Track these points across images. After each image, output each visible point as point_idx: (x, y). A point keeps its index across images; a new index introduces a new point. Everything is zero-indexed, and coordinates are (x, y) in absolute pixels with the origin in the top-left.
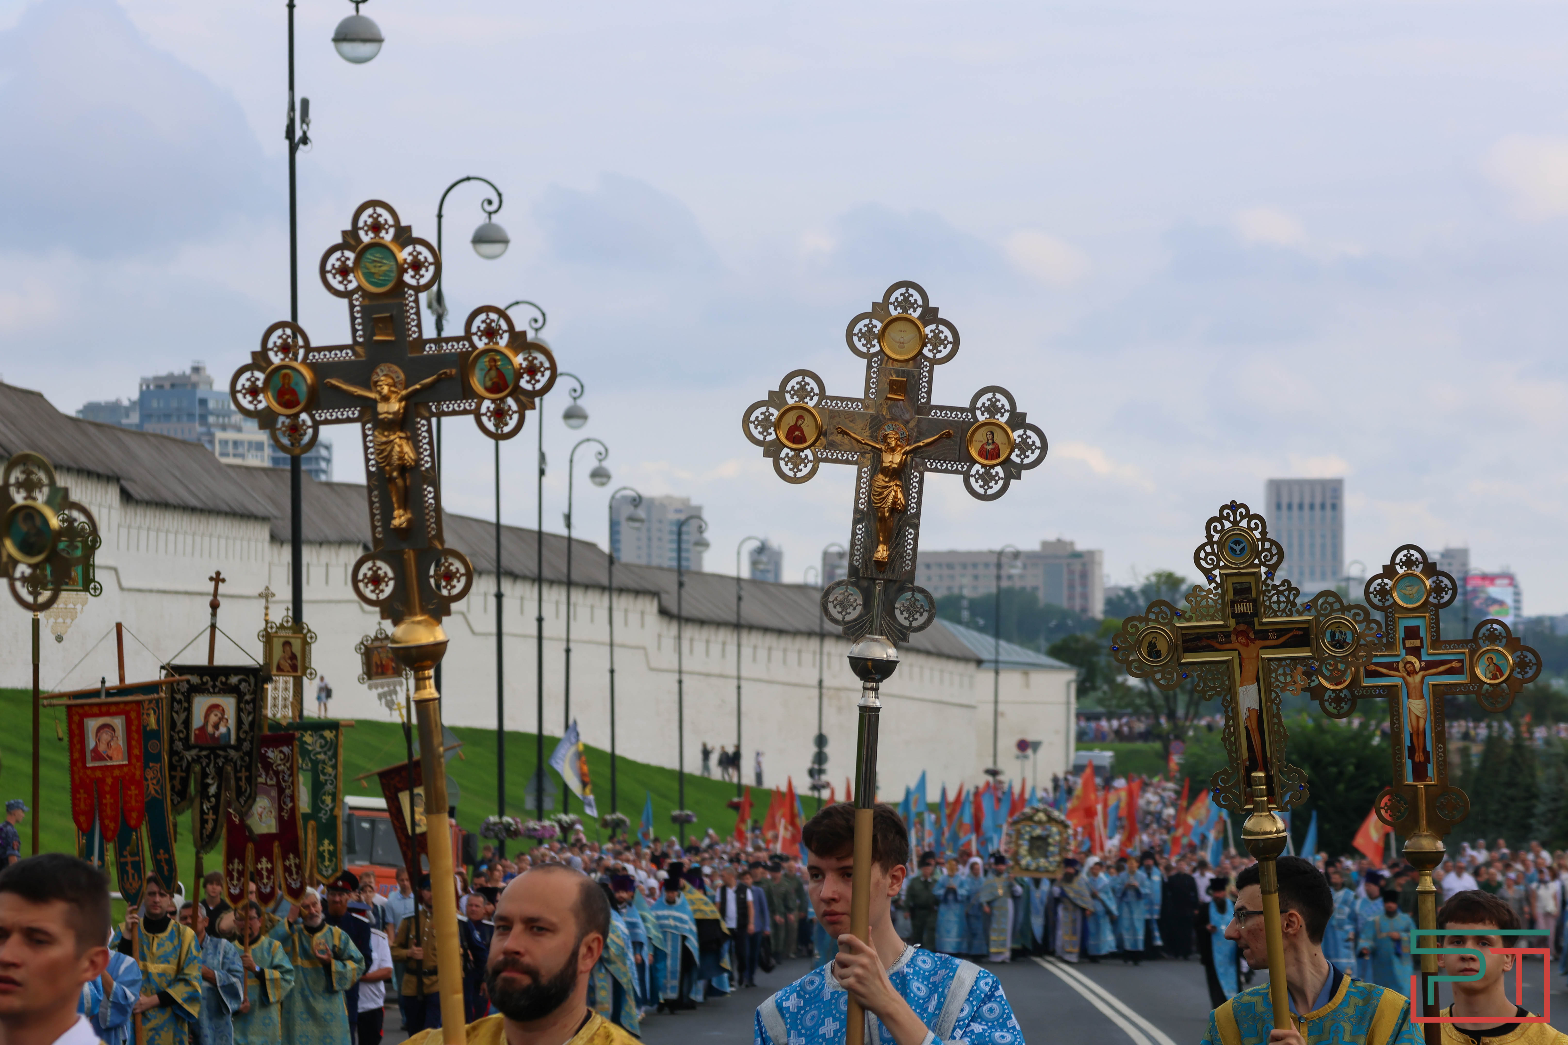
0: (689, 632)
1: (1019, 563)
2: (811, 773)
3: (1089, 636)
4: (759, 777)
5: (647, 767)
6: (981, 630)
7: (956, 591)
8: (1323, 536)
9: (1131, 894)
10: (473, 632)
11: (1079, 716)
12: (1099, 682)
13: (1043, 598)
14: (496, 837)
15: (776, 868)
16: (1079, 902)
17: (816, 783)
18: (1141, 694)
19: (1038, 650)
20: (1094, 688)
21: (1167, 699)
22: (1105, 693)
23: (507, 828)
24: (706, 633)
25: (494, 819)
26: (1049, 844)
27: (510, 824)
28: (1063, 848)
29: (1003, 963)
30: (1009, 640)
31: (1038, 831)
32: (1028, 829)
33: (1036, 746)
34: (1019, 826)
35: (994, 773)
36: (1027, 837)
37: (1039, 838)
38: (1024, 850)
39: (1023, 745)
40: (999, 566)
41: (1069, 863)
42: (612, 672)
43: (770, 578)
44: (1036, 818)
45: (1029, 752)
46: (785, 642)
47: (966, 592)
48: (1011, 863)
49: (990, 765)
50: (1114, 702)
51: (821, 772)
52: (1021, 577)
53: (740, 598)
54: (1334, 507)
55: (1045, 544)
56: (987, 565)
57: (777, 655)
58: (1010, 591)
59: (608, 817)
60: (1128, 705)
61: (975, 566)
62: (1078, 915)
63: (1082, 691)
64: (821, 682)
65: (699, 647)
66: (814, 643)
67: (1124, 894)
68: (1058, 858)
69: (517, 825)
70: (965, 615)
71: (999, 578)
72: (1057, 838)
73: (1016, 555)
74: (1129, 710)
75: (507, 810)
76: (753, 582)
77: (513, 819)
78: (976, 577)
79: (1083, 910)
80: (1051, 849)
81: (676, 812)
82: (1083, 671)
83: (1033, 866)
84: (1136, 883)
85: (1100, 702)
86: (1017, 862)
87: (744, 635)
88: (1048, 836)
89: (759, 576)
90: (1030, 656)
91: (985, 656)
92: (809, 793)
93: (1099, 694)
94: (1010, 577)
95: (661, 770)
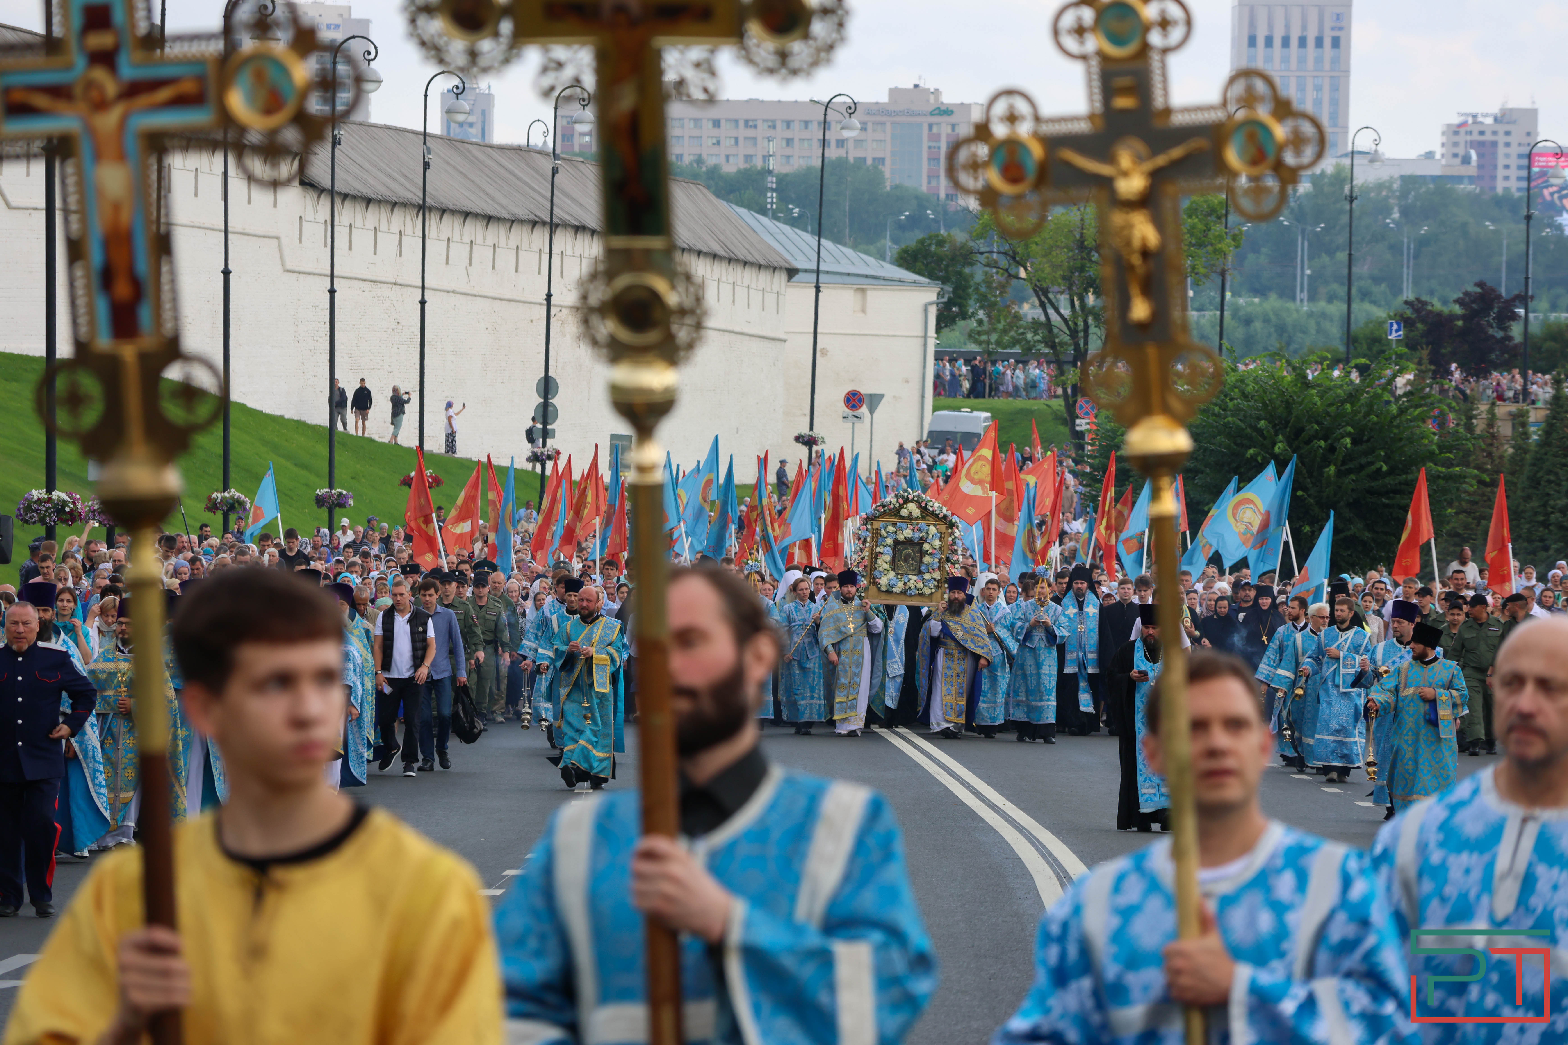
0: (347, 214)
1: (855, 121)
2: (530, 435)
3: (960, 236)
4: (451, 439)
5: (278, 420)
6: (793, 222)
7: (759, 163)
8: (1318, 89)
9: (1039, 636)
10: (9, 206)
11: (939, 357)
12: (972, 306)
13: (890, 176)
14: (42, 521)
15: (480, 582)
16: (970, 646)
17: (538, 451)
18: (1036, 325)
19: (881, 256)
20: (964, 316)
21: (1074, 333)
22: (980, 322)
23: (60, 508)
24: (373, 216)
25: (38, 493)
26: (924, 553)
27: (65, 503)
28: (947, 559)
29: (852, 734)
30: (838, 240)
31: (908, 533)
32: (891, 529)
33: (874, 401)
34: (876, 525)
35: (809, 441)
36: (889, 541)
37: (909, 542)
38: (884, 562)
39: (854, 400)
40: (825, 125)
41: (958, 583)
42: (226, 273)
43: (474, 134)
44: (904, 512)
45: (864, 410)
46: (496, 234)
47: (772, 164)
48: (864, 582)
49: (805, 430)
50: (994, 337)
51: (546, 434)
52: (858, 142)
53: (426, 166)
54: (1336, 43)
55: (894, 92)
56: (806, 124)
57: (483, 254)
58: (841, 163)
59: (218, 496)
60: (1014, 342)
61: (788, 124)
62: (967, 665)
63: (945, 320)
64: (549, 296)
65: (363, 239)
66: (540, 237)
67: (1028, 636)
68: (937, 575)
69: (74, 503)
70: (772, 197)
71: (824, 143)
72: (937, 543)
73: (852, 108)
74: (1017, 350)
75: (59, 480)
76: (446, 139)
77: (69, 494)
78: (789, 142)
79: (977, 657)
80: (927, 559)
81: (322, 491)
82: (949, 288)
83: (899, 587)
84: (1049, 620)
85: (972, 336)
86: (874, 582)
87: (433, 221)
88: (923, 540)
89: (456, 132)
90: (871, 265)
91: (799, 263)
92: (529, 466)
93: (973, 324)
94: (841, 143)
95: (300, 426)
